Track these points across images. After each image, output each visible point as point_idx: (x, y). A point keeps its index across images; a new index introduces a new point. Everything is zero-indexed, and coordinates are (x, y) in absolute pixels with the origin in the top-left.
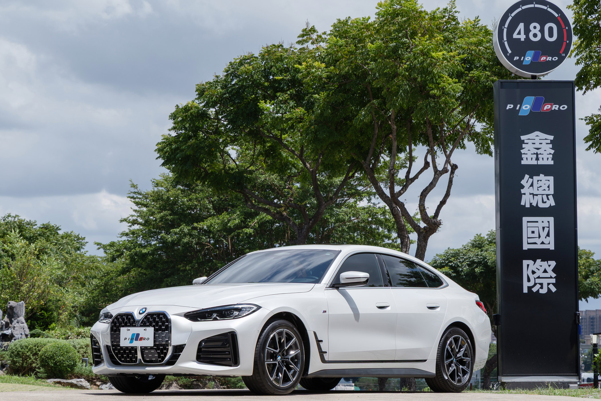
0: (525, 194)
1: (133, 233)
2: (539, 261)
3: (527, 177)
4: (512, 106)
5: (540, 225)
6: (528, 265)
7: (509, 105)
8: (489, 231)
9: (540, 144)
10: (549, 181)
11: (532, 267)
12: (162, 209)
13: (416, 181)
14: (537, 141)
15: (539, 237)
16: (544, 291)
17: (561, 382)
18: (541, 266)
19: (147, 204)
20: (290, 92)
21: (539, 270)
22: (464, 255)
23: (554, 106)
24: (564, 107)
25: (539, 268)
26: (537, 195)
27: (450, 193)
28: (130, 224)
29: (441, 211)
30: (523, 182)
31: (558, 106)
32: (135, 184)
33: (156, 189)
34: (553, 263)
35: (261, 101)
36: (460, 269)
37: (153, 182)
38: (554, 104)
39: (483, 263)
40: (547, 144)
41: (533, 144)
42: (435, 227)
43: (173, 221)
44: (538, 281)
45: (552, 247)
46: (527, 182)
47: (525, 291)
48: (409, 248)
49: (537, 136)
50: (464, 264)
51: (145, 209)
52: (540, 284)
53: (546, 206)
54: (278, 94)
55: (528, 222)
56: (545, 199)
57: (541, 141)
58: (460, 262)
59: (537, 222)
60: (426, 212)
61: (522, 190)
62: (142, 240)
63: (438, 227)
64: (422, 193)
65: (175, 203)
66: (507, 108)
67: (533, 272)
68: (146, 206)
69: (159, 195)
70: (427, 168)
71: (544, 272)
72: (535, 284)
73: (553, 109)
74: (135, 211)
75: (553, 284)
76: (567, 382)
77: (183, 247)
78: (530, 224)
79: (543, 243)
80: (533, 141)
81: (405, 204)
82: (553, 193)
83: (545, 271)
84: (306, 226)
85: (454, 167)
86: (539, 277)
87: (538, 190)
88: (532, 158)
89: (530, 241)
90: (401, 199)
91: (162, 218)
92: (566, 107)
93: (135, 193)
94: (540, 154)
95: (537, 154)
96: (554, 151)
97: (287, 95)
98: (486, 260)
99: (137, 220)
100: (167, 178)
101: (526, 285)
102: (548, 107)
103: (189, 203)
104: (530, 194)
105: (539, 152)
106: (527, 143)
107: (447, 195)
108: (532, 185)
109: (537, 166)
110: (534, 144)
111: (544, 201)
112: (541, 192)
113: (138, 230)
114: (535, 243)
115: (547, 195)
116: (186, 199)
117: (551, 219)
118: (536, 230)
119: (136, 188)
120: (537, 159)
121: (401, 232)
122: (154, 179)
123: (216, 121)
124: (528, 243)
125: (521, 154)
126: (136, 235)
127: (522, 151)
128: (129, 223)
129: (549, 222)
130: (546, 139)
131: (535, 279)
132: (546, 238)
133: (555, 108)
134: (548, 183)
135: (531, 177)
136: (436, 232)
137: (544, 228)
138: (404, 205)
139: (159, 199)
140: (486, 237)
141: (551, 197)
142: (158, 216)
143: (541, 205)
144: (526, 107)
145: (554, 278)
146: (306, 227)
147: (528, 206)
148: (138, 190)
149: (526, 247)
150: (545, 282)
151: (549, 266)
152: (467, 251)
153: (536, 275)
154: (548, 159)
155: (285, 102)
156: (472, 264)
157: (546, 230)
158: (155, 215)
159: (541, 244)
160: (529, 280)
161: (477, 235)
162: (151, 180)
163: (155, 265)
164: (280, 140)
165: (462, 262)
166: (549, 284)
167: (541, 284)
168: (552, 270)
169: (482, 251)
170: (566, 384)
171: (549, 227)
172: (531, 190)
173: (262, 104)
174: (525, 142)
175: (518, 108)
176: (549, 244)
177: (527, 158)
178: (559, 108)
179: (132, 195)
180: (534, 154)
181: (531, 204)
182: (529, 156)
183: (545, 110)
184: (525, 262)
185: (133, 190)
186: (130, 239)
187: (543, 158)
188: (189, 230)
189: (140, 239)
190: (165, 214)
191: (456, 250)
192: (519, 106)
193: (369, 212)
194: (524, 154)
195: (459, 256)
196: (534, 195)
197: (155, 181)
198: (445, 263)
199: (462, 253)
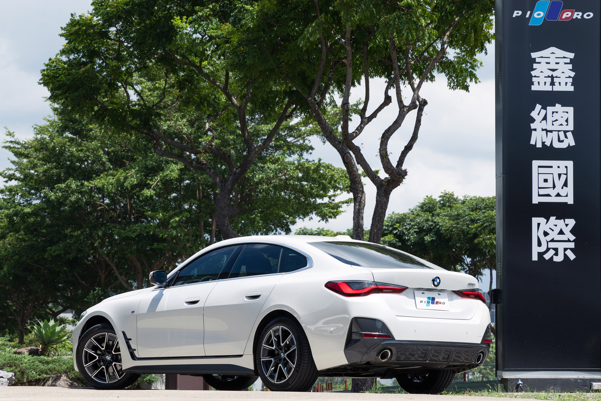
0: (535, 130)
1: (10, 190)
2: (553, 219)
3: (538, 107)
4: (520, 13)
5: (555, 171)
6: (539, 224)
7: (516, 12)
8: (442, 193)
9: (557, 63)
10: (567, 112)
11: (544, 227)
12: (46, 160)
13: (374, 120)
14: (553, 60)
15: (554, 187)
16: (559, 259)
17: (580, 379)
18: (556, 226)
19: (28, 154)
20: (213, 6)
21: (553, 230)
22: (411, 221)
23: (576, 13)
24: (588, 15)
25: (553, 227)
26: (551, 131)
27: (417, 136)
28: (6, 179)
29: (405, 159)
30: (534, 114)
31: (581, 14)
32: (11, 132)
33: (39, 137)
34: (572, 222)
35: (175, 17)
36: (407, 238)
37: (35, 128)
38: (576, 11)
39: (435, 230)
40: (565, 63)
41: (547, 63)
42: (400, 178)
43: (59, 175)
44: (552, 245)
45: (570, 200)
46: (538, 114)
47: (535, 258)
48: (364, 205)
49: (553, 53)
50: (412, 231)
51: (25, 161)
52: (554, 249)
53: (564, 145)
54: (197, 8)
55: (539, 167)
56: (562, 137)
57: (558, 60)
58: (406, 229)
59: (551, 167)
60: (389, 159)
61: (531, 124)
62: (20, 198)
63: (403, 178)
64: (384, 135)
65: (62, 153)
66: (514, 16)
67: (546, 234)
68: (27, 156)
69: (42, 144)
70: (388, 104)
71: (559, 234)
72: (548, 249)
73: (574, 17)
74: (13, 162)
75: (571, 249)
76: (588, 379)
77: (70, 207)
78: (542, 170)
79: (558, 195)
80: (548, 60)
81: (361, 148)
82: (572, 129)
83: (561, 232)
84: (231, 177)
85: (424, 103)
86: (553, 241)
87: (553, 125)
88: (545, 83)
89: (542, 192)
90: (356, 142)
91: (45, 172)
92: (592, 15)
93: (11, 142)
94: (556, 77)
95: (552, 77)
96: (574, 73)
97: (208, 10)
98: (438, 226)
99: (14, 174)
100: (53, 123)
101: (536, 250)
102: (567, 14)
103: (79, 154)
104: (543, 130)
105: (555, 74)
106: (540, 63)
107: (414, 137)
108: (545, 118)
109: (552, 92)
110: (549, 63)
111: (561, 140)
112: (556, 127)
113: (16, 186)
114: (549, 195)
115: (565, 132)
116: (74, 149)
117: (570, 164)
118: (550, 178)
119: (13, 136)
120: (552, 84)
121: (354, 184)
122: (37, 125)
123: (118, 43)
124: (539, 195)
125: (531, 77)
126: (13, 193)
127: (532, 72)
128: (4, 178)
129: (566, 167)
130: (564, 57)
131: (547, 242)
132: (562, 188)
133: (578, 16)
134: (565, 116)
135: (544, 108)
136: (399, 185)
137: (560, 175)
138: (360, 150)
139: (42, 148)
140: (438, 199)
141: (569, 135)
142: (41, 170)
143: (557, 145)
144: (539, 15)
145: (573, 241)
146: (231, 179)
147: (539, 145)
148: (16, 138)
149: (536, 200)
150: (561, 246)
151: (567, 225)
152: (415, 216)
153: (549, 238)
154: (566, 83)
155: (206, 18)
156: (421, 231)
157: (563, 177)
158: (37, 167)
159: (556, 196)
160: (540, 244)
161: (427, 196)
162: (33, 127)
163: (36, 230)
164: (200, 69)
165: (409, 229)
166: (565, 249)
167: (556, 250)
168: (570, 231)
169: (433, 216)
170: (588, 381)
171: (566, 174)
172: (544, 125)
173: (177, 21)
174: (537, 60)
175: (527, 16)
176: (567, 196)
177: (539, 83)
178: (582, 16)
179: (8, 144)
180: (549, 77)
181: (543, 143)
182: (542, 80)
183: (563, 19)
184: (535, 221)
185: (9, 138)
186: (6, 197)
187: (560, 83)
188: (77, 186)
189: (18, 197)
190: (49, 168)
191: (401, 214)
192: (529, 13)
193: (300, 167)
194: (535, 76)
195: (405, 222)
196: (547, 131)
197: (37, 127)
198: (389, 230)
199: (409, 218)
